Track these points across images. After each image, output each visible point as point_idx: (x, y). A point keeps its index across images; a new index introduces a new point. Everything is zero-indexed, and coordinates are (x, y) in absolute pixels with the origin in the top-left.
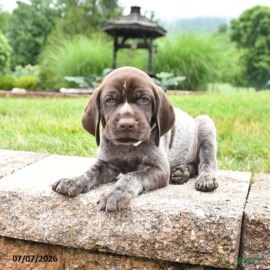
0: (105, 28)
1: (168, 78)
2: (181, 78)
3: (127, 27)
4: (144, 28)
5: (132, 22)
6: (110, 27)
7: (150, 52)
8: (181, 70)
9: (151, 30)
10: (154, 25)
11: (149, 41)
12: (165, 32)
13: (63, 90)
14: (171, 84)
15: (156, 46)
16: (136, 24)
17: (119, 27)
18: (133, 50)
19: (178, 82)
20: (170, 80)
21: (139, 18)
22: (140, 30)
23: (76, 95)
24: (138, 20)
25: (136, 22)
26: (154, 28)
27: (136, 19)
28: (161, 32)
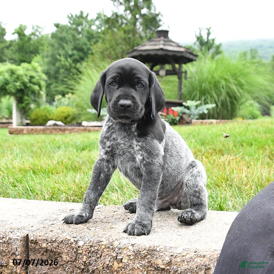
1: (197, 107)
2: (211, 106)
3: (152, 53)
4: (170, 54)
5: (157, 47)
6: (135, 54)
7: (180, 78)
8: (212, 97)
9: (178, 55)
10: (182, 50)
11: (177, 66)
12: (196, 56)
13: (84, 123)
14: (201, 112)
15: (186, 72)
16: (162, 49)
17: (144, 53)
18: (162, 77)
19: (207, 109)
20: (200, 108)
21: (166, 43)
22: (166, 55)
23: (97, 128)
24: (164, 45)
25: (161, 46)
26: (182, 52)
27: (162, 44)
28: (191, 57)
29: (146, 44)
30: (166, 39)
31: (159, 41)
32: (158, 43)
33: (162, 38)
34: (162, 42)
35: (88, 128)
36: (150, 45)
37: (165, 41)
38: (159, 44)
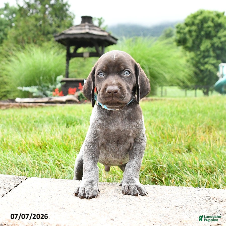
0: (57, 39)
3: (79, 36)
4: (95, 37)
5: (83, 31)
6: (63, 37)
9: (103, 38)
10: (105, 34)
11: (100, 48)
12: (116, 40)
13: (18, 100)
16: (88, 33)
17: (72, 37)
18: (85, 58)
21: (91, 28)
22: (92, 39)
23: (31, 104)
24: (90, 29)
25: (87, 31)
26: (105, 36)
27: (87, 28)
28: (113, 40)
29: (73, 28)
30: (90, 24)
31: (84, 26)
32: (83, 28)
33: (87, 23)
34: (87, 27)
35: (22, 104)
36: (76, 29)
37: (89, 26)
38: (85, 29)
